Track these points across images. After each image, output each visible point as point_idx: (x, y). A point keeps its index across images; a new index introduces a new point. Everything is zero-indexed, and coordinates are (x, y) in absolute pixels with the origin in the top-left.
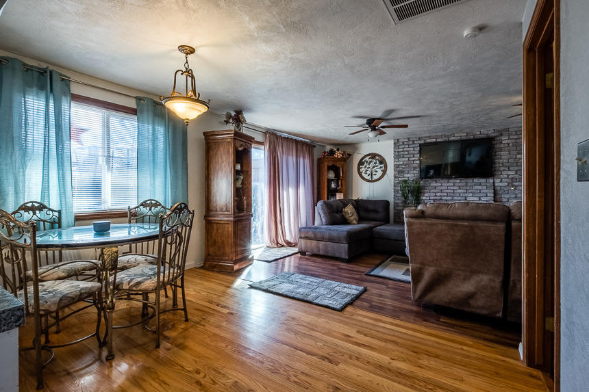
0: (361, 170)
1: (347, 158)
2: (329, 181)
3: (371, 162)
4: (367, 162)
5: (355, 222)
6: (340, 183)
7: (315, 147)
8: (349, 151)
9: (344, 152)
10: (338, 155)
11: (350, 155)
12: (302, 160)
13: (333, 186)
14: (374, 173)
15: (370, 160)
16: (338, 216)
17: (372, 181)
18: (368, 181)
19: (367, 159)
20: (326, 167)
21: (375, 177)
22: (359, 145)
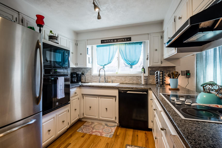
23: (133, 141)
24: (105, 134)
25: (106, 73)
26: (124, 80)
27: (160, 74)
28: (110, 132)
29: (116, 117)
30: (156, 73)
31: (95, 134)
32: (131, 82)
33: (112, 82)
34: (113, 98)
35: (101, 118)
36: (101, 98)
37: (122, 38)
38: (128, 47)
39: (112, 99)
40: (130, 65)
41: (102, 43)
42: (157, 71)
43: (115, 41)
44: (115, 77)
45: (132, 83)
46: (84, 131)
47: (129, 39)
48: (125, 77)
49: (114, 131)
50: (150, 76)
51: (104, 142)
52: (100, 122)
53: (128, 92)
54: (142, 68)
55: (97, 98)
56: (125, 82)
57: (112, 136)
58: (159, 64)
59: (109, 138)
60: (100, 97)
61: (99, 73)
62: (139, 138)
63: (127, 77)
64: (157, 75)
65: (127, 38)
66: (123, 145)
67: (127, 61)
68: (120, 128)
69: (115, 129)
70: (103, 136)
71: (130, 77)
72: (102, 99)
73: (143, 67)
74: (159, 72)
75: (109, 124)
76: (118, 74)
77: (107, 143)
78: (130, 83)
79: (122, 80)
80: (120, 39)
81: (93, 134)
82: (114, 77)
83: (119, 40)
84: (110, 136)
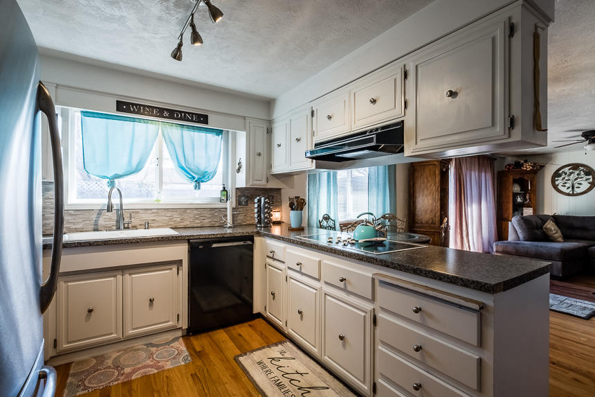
0: (557, 183)
1: (538, 169)
2: (515, 195)
3: (571, 173)
4: (566, 174)
5: (560, 239)
6: (527, 197)
7: (496, 159)
8: (540, 161)
9: (535, 164)
10: (528, 167)
11: (542, 167)
12: (483, 174)
13: (519, 200)
14: (576, 185)
15: (571, 171)
16: (538, 232)
17: (573, 195)
18: (568, 195)
19: (566, 170)
20: (511, 180)
21: (577, 191)
22: (554, 155)
23: (240, 347)
24: (169, 363)
25: (125, 201)
26: (179, 220)
27: (265, 203)
28: (179, 354)
29: (178, 315)
30: (256, 201)
31: (139, 376)
32: (197, 223)
33: (147, 226)
34: (170, 267)
35: (131, 332)
36: (130, 274)
37: (185, 113)
38: (199, 137)
39: (168, 271)
40: (196, 181)
41: (118, 109)
42: (258, 198)
43: (166, 114)
44: (153, 213)
45: (199, 225)
46: (95, 385)
47: (203, 119)
48: (184, 210)
49: (184, 348)
50: (238, 208)
51: (182, 377)
52: (126, 347)
53: (214, 246)
54: (222, 189)
55: (115, 276)
56: (182, 225)
57: (189, 359)
58: (262, 184)
59: (186, 366)
60: (127, 272)
61: (107, 200)
62: (247, 338)
63: (188, 211)
64: (259, 206)
65: (199, 116)
66: (228, 361)
67: (188, 170)
68: (192, 339)
69: (183, 344)
70: (167, 368)
71: (195, 212)
72: (133, 276)
73: (224, 188)
74: (263, 199)
75: (155, 340)
76: (161, 202)
77: (192, 375)
78: (196, 225)
79: (175, 219)
80: (181, 112)
81: (133, 378)
82: (150, 212)
83: (177, 115)
84: (185, 360)
